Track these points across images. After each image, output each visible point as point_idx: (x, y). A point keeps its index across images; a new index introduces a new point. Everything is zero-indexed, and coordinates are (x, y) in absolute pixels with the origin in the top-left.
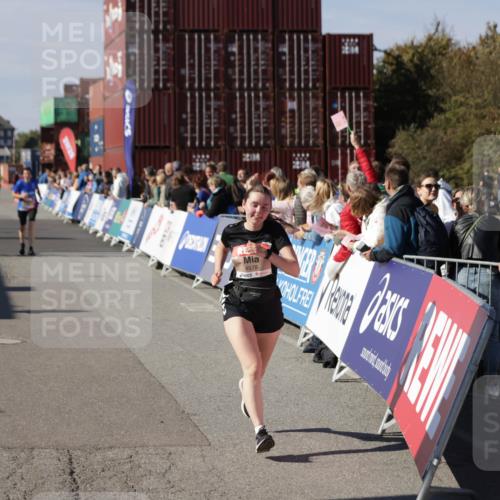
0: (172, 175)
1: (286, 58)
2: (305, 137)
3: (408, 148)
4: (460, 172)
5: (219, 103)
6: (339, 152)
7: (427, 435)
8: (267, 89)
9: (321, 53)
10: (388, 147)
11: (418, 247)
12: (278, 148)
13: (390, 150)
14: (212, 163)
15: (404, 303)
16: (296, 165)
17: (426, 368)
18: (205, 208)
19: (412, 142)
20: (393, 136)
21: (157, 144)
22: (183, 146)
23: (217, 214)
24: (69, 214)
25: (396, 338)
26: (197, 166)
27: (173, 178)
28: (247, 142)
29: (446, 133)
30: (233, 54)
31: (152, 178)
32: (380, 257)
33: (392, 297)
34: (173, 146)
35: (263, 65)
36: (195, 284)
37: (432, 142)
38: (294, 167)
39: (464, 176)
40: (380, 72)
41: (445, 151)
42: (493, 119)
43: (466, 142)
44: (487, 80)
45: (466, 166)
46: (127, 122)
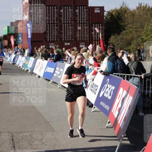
0: (43, 49)
1: (78, 14)
2: (83, 38)
3: (115, 41)
4: (130, 48)
5: (57, 28)
6: (94, 42)
7: (120, 128)
8: (72, 23)
9: (88, 12)
10: (109, 41)
11: (118, 71)
12: (75, 41)
14: (55, 46)
15: (113, 88)
16: (81, 46)
18: (53, 59)
19: (116, 39)
20: (110, 37)
21: (39, 40)
22: (46, 41)
24: (12, 61)
25: (111, 98)
26: (51, 47)
27: (44, 50)
28: (66, 39)
29: (126, 36)
30: (62, 13)
31: (37, 51)
32: (106, 74)
33: (110, 86)
35: (71, 16)
36: (50, 82)
37: (122, 39)
38: (80, 47)
39: (132, 49)
40: (106, 18)
41: (126, 42)
42: (140, 32)
43: (132, 39)
44: (138, 20)
45: (132, 46)
46: (29, 33)
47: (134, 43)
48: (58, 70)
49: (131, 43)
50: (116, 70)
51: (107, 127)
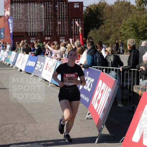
1: (58, 9)
2: (63, 32)
3: (94, 35)
4: (109, 42)
6: (73, 36)
7: (100, 119)
8: (52, 18)
9: (68, 7)
10: (88, 35)
11: (97, 64)
12: (55, 35)
13: (88, 36)
14: (36, 40)
15: (93, 80)
16: (61, 40)
17: (99, 99)
18: (34, 54)
19: (94, 33)
20: (89, 31)
21: (20, 35)
22: (27, 35)
23: (38, 55)
25: (90, 91)
26: (32, 41)
27: (25, 45)
28: (46, 34)
29: (105, 30)
32: (85, 67)
33: (89, 79)
34: (24, 35)
35: (51, 11)
36: (31, 76)
37: (101, 33)
38: (60, 41)
39: (110, 43)
40: (85, 13)
41: (104, 36)
42: (119, 26)
43: (111, 33)
44: (116, 15)
45: (111, 40)
46: (11, 29)
47: (112, 37)
48: (39, 64)
49: (110, 37)
50: (95, 63)
51: (87, 118)
